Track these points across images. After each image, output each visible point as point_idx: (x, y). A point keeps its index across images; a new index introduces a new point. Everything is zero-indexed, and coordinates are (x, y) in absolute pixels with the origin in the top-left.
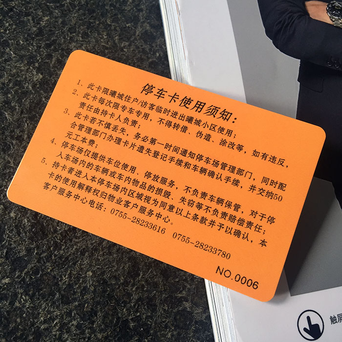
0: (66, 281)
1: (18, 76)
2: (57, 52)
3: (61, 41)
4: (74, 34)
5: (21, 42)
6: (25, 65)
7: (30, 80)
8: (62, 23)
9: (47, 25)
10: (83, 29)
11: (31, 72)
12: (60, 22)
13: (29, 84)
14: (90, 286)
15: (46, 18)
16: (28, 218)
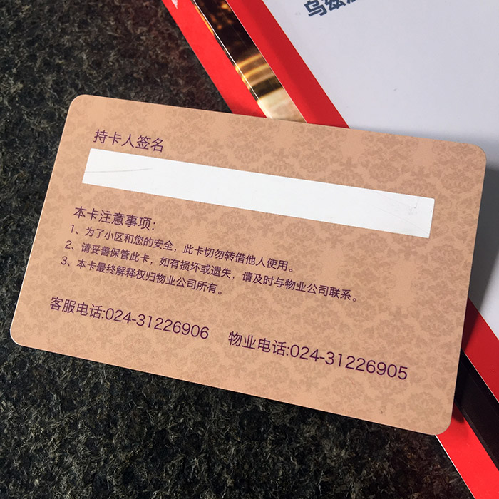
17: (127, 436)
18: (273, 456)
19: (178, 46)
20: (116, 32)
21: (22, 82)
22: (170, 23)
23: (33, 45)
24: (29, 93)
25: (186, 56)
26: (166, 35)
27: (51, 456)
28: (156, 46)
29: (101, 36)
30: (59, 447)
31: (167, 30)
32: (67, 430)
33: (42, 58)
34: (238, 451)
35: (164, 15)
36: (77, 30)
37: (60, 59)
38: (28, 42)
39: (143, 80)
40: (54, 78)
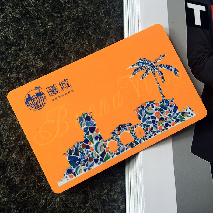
0: (43, 203)
1: (28, 62)
2: (55, 49)
3: (58, 41)
4: (67, 38)
5: (32, 38)
6: (33, 55)
7: (35, 66)
8: (60, 29)
9: (50, 28)
10: (73, 35)
11: (36, 60)
12: (59, 28)
13: (34, 68)
14: (57, 207)
15: (50, 24)
16: (24, 159)
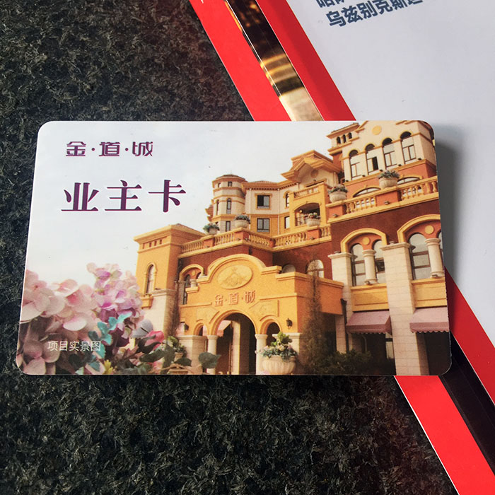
17: (135, 400)
18: (270, 426)
19: (198, 39)
20: (140, 17)
21: (46, 54)
22: (191, 15)
23: (59, 20)
24: (53, 64)
25: (205, 49)
26: (187, 27)
27: (61, 414)
28: (177, 35)
29: (125, 20)
30: (70, 406)
31: (188, 22)
32: (78, 391)
33: (66, 33)
34: (239, 419)
35: (186, 8)
36: (102, 11)
37: (84, 37)
38: (53, 16)
39: (163, 66)
40: (79, 54)
